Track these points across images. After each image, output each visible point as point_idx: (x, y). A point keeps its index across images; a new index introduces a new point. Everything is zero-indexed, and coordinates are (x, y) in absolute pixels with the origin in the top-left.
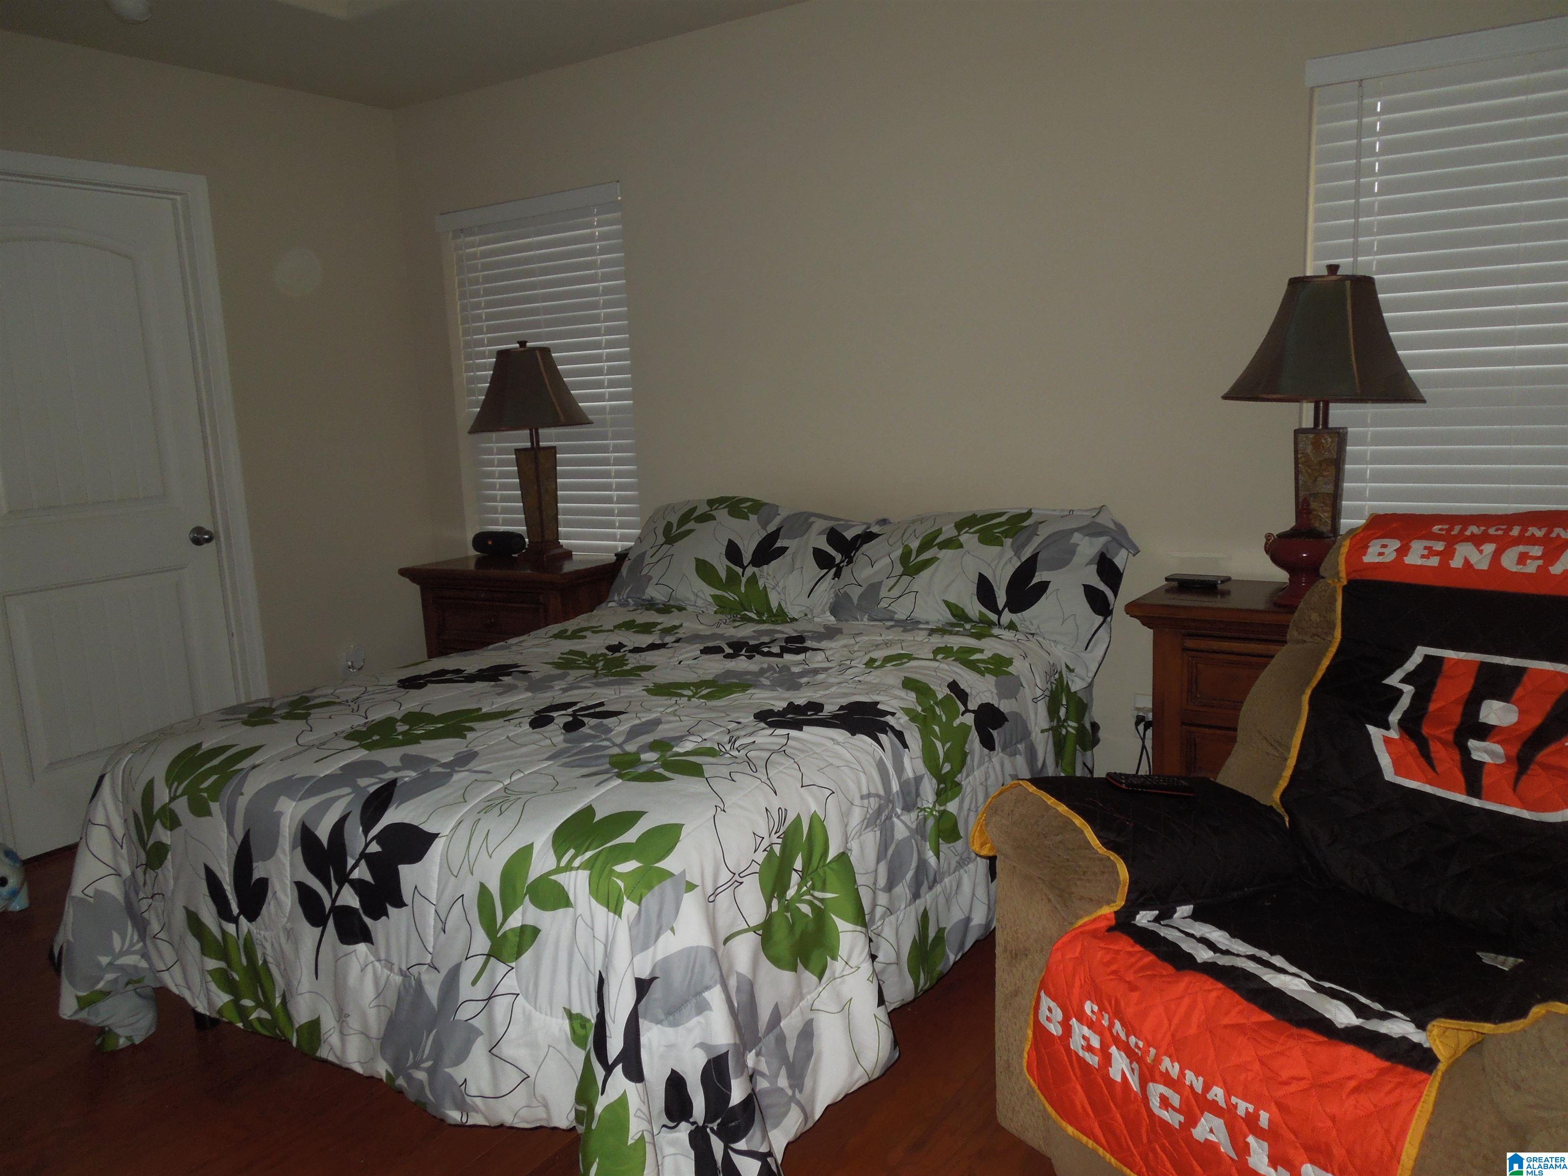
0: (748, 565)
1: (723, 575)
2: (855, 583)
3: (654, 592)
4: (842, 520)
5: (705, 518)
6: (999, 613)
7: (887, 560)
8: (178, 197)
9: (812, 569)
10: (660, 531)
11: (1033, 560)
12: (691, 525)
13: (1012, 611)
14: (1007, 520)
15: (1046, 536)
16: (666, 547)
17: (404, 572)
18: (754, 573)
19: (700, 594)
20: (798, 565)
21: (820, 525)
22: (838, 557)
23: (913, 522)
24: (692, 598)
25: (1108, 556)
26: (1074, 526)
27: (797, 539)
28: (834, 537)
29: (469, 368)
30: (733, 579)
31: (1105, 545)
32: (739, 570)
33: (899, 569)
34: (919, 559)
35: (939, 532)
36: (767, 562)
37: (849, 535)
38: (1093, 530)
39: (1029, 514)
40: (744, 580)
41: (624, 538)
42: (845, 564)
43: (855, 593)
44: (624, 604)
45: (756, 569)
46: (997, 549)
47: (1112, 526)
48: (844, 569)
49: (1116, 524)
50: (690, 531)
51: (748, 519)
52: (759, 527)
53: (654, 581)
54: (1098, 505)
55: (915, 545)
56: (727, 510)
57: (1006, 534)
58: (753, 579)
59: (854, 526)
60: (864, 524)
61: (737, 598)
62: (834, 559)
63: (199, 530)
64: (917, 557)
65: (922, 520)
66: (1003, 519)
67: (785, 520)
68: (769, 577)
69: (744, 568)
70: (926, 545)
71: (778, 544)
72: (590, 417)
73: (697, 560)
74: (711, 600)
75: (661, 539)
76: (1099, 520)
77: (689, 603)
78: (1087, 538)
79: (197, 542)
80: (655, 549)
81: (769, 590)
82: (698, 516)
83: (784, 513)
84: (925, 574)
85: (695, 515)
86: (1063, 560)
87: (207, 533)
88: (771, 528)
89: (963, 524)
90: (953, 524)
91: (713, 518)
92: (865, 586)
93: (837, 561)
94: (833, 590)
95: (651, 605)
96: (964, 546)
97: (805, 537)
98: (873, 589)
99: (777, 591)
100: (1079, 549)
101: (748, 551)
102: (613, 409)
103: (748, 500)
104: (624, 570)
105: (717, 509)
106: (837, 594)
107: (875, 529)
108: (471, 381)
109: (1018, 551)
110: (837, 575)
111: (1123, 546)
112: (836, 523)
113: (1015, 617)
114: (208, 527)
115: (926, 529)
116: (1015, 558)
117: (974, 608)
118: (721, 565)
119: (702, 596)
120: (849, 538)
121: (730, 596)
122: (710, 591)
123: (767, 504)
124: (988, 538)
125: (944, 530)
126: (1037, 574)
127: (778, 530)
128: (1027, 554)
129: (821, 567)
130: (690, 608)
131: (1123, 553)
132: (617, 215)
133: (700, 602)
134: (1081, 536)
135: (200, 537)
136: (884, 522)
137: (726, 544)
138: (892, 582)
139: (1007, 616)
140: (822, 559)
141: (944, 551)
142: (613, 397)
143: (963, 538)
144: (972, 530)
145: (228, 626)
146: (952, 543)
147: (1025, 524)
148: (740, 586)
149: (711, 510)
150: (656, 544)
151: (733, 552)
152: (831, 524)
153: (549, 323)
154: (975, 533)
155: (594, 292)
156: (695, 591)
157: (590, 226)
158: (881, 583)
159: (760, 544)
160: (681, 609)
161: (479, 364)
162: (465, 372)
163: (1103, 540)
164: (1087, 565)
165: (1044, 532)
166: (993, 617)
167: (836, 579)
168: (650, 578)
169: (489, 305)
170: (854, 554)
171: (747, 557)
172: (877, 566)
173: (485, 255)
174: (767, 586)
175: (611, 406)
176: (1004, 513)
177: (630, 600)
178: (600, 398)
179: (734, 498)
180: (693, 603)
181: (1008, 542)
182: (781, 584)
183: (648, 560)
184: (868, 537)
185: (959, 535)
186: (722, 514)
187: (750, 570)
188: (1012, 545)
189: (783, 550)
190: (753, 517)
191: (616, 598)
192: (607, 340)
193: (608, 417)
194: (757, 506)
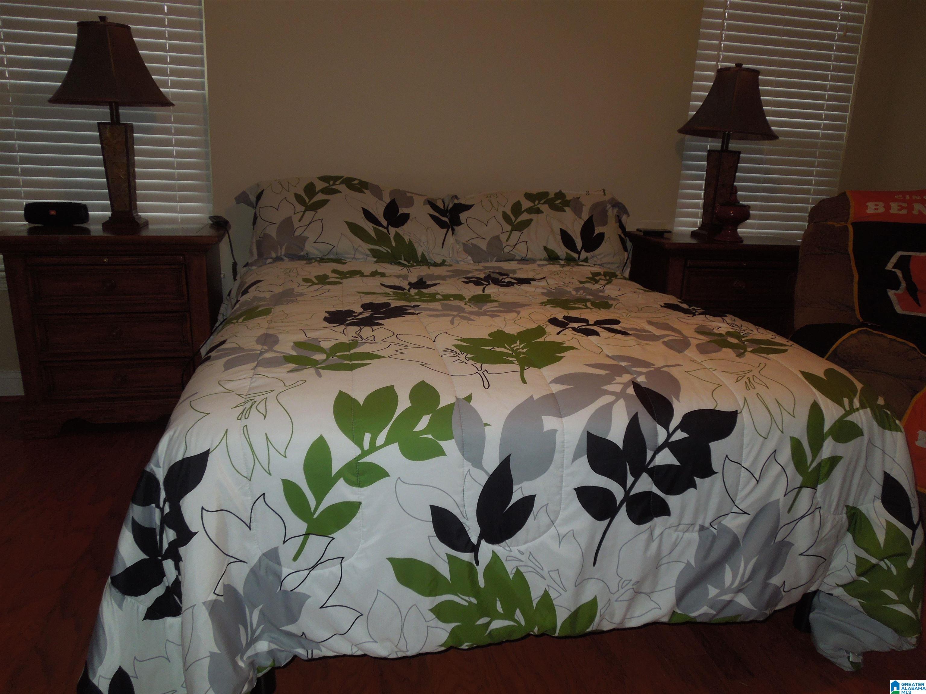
0: (388, 226)
1: (372, 234)
2: (479, 237)
3: (310, 249)
5: (331, 191)
6: (579, 253)
7: (495, 222)
9: (437, 228)
10: (294, 201)
11: (590, 220)
13: (587, 251)
14: (555, 196)
15: (590, 206)
18: (397, 233)
19: (358, 248)
22: (447, 221)
24: (352, 251)
27: (411, 208)
30: (382, 237)
32: (383, 230)
33: (508, 227)
34: (518, 220)
35: (519, 203)
36: (401, 224)
37: (440, 205)
39: (562, 193)
40: (391, 237)
42: (454, 224)
43: (482, 244)
45: (396, 230)
46: (563, 213)
48: (456, 229)
50: (325, 201)
51: (364, 193)
52: (377, 199)
53: (310, 240)
55: (510, 212)
56: (343, 185)
57: (563, 205)
58: (399, 237)
61: (389, 251)
62: (445, 221)
64: (515, 219)
69: (387, 228)
70: (517, 211)
71: (401, 211)
73: (347, 223)
74: (370, 253)
75: (300, 207)
77: (349, 256)
81: (414, 244)
82: (320, 190)
85: (318, 189)
88: (386, 200)
89: (535, 198)
90: (525, 198)
91: (338, 191)
92: (488, 239)
93: (449, 223)
94: (457, 243)
96: (542, 211)
97: (415, 206)
98: (495, 240)
99: (419, 244)
101: (380, 215)
105: (334, 184)
106: (465, 245)
107: (465, 202)
109: (578, 215)
110: (454, 233)
113: (588, 255)
115: (511, 201)
116: (579, 220)
117: (562, 251)
118: (367, 226)
119: (362, 250)
121: (384, 249)
122: (365, 247)
123: (368, 183)
124: (554, 207)
125: (521, 202)
126: (595, 229)
127: (393, 202)
128: (585, 217)
129: (441, 226)
133: (359, 255)
136: (456, 197)
137: (361, 211)
138: (507, 235)
139: (584, 255)
140: (438, 221)
141: (533, 215)
143: (538, 207)
144: (542, 202)
146: (534, 210)
147: (568, 199)
148: (391, 242)
149: (330, 185)
151: (370, 217)
154: (544, 203)
156: (356, 246)
158: (498, 237)
159: (386, 212)
160: (344, 261)
164: (615, 223)
166: (576, 256)
167: (454, 235)
170: (459, 218)
171: (383, 220)
172: (490, 225)
174: (410, 240)
177: (284, 257)
179: (340, 177)
180: (353, 256)
181: (568, 209)
184: (463, 207)
185: (535, 205)
186: (342, 188)
187: (393, 230)
188: (573, 211)
189: (407, 215)
190: (367, 192)
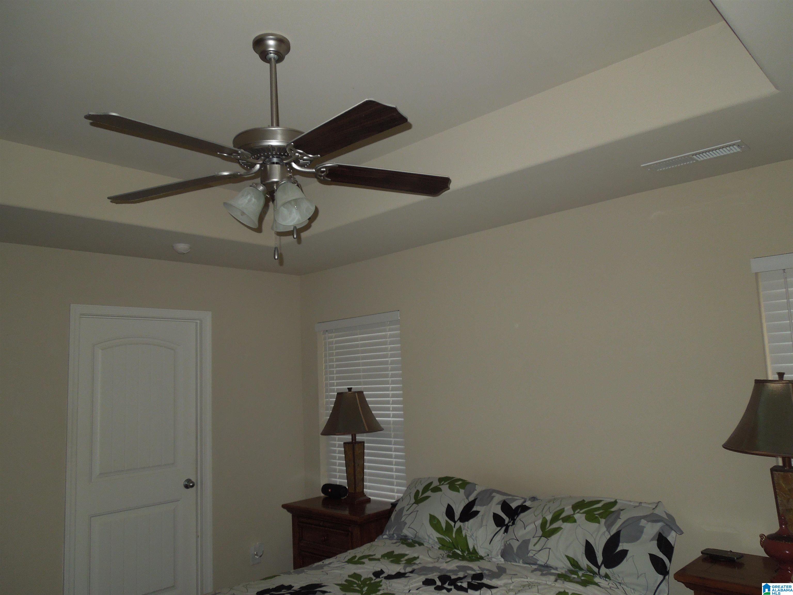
0: (457, 521)
1: (444, 525)
2: (516, 539)
3: (406, 532)
4: (509, 495)
5: (437, 489)
6: (599, 567)
7: (532, 526)
8: (198, 321)
9: (492, 526)
10: (413, 496)
11: (617, 535)
12: (429, 493)
13: (607, 567)
14: (602, 506)
15: (625, 519)
16: (415, 505)
17: (284, 506)
18: (460, 527)
19: (431, 536)
20: (484, 523)
21: (498, 498)
22: (507, 520)
23: (549, 501)
24: (427, 537)
25: (664, 535)
26: (641, 514)
27: (485, 507)
28: (505, 506)
29: (327, 397)
30: (449, 529)
31: (662, 528)
32: (452, 524)
33: (540, 533)
34: (550, 528)
35: (562, 511)
36: (468, 520)
37: (514, 505)
38: (653, 518)
39: (615, 503)
40: (455, 530)
41: (398, 492)
42: (511, 524)
43: (515, 545)
44: (391, 538)
45: (461, 524)
46: (596, 525)
47: (665, 516)
48: (510, 527)
49: (668, 515)
50: (427, 497)
51: (459, 491)
52: (465, 497)
53: (407, 526)
54: (657, 501)
55: (549, 518)
56: (448, 486)
57: (602, 516)
58: (460, 530)
59: (517, 499)
60: (523, 498)
61: (451, 541)
62: (504, 520)
63: (189, 481)
64: (550, 526)
65: (553, 500)
66: (599, 505)
67: (478, 494)
68: (468, 530)
69: (455, 522)
70: (555, 519)
71: (475, 509)
72: (382, 426)
73: (430, 515)
74: (437, 541)
75: (413, 501)
76: (657, 512)
77: (425, 541)
78: (649, 523)
79: (187, 487)
80: (409, 506)
81: (468, 538)
82: (432, 489)
83: (479, 489)
84: (554, 538)
85: (431, 487)
86: (635, 538)
87: (192, 482)
88: (471, 498)
89: (578, 506)
90: (571, 506)
91: (440, 490)
92: (521, 541)
93: (506, 522)
94: (503, 541)
95: (404, 540)
96: (577, 521)
97: (490, 505)
98: (526, 543)
99: (473, 539)
100: (645, 530)
101: (458, 511)
102: (394, 422)
103: (460, 480)
104: (393, 517)
105: (443, 484)
106: (505, 544)
107: (528, 504)
108: (327, 403)
109: (609, 527)
110: (506, 531)
111: (672, 529)
112: (508, 497)
113: (608, 571)
114: (193, 480)
115: (555, 508)
116: (607, 533)
117: (584, 562)
118: (443, 519)
119: (432, 537)
120: (514, 507)
121: (447, 539)
122: (435, 535)
123: (471, 483)
124: (591, 517)
125: (566, 509)
126: (620, 544)
127: (475, 500)
128: (614, 531)
129: (497, 525)
130: (426, 544)
131: (673, 534)
132: (398, 326)
133: (431, 541)
134: (646, 522)
135: (189, 485)
136: (533, 499)
137: (446, 507)
138: (536, 539)
139: (604, 570)
140: (498, 521)
141: (565, 524)
142: (394, 416)
143: (577, 516)
144: (581, 512)
145: (197, 532)
146: (569, 519)
147: (613, 510)
148: (452, 534)
149: (440, 485)
150: (410, 503)
151: (450, 512)
152: (504, 498)
153: (365, 377)
154: (583, 513)
155: (386, 363)
156: (429, 534)
157: (385, 331)
158: (529, 540)
159: (465, 507)
160: (421, 544)
161: (331, 395)
162: (325, 399)
163: (660, 525)
164: (650, 541)
165: (624, 517)
166: (596, 569)
167: (506, 533)
168: (406, 523)
169: (338, 366)
170: (516, 518)
171: (457, 515)
172: (528, 529)
173: (337, 342)
174: (467, 534)
175: (393, 420)
176: (601, 501)
177: (395, 535)
178: (388, 416)
179: (453, 478)
180: (427, 541)
181: (603, 521)
182: (475, 535)
183: (405, 512)
184: (523, 508)
185: (574, 514)
186: (445, 487)
187: (459, 524)
188: (605, 523)
189: (477, 513)
190: (462, 491)
191: (387, 533)
192: (392, 387)
193: (392, 426)
194: (464, 484)
